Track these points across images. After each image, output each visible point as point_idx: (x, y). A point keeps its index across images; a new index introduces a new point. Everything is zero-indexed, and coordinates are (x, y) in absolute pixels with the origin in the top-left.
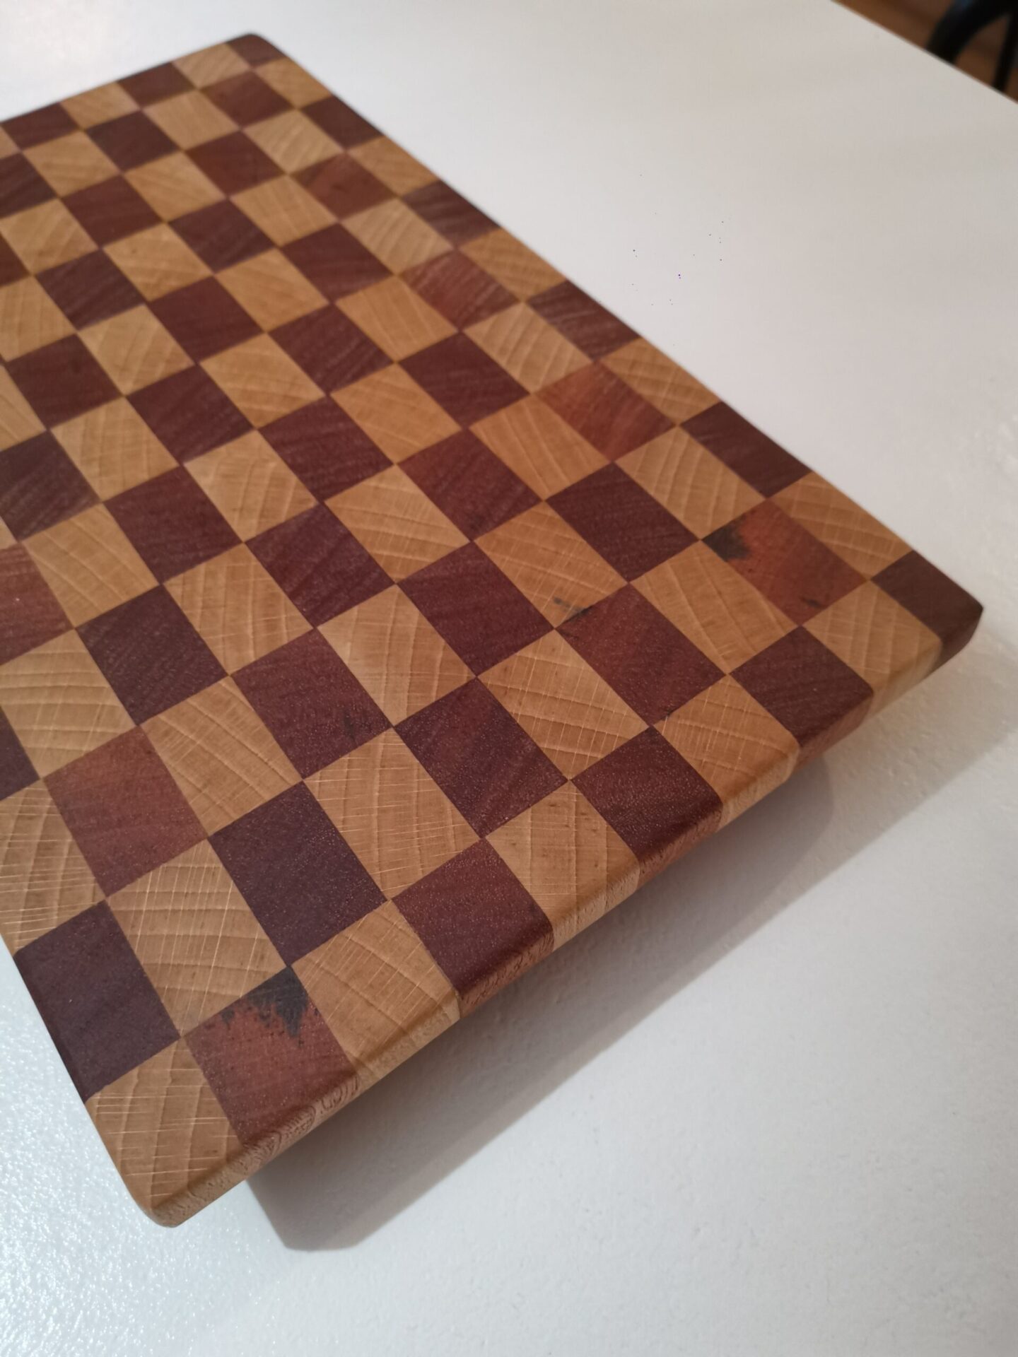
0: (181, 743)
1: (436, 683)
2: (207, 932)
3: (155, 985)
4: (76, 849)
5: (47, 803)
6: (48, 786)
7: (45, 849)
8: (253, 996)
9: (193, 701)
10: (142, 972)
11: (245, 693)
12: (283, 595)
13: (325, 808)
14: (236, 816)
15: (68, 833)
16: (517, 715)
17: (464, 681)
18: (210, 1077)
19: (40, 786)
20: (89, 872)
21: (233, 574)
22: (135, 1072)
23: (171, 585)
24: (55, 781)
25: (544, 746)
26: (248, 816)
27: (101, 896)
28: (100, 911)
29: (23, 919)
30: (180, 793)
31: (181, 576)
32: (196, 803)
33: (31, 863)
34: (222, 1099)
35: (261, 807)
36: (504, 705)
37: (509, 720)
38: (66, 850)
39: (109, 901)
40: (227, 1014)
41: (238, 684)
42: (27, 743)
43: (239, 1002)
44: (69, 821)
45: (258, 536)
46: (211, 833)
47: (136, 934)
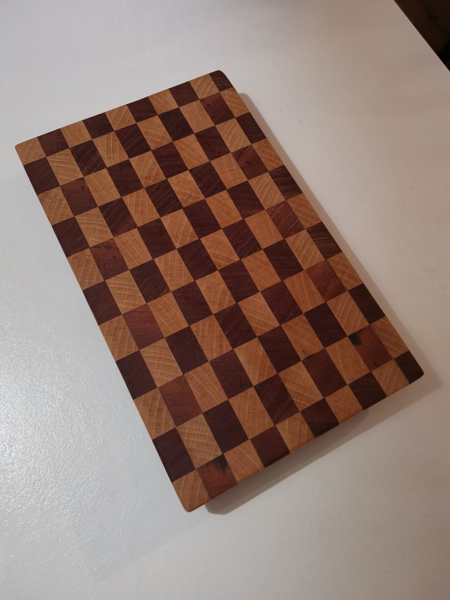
0: (195, 382)
1: (266, 374)
2: (203, 441)
3: (189, 454)
4: (168, 411)
5: (159, 396)
6: (160, 390)
7: (160, 410)
8: (213, 460)
9: (198, 369)
10: (186, 450)
11: (213, 369)
12: (224, 336)
13: (234, 409)
14: (210, 408)
15: (166, 406)
16: (288, 388)
17: (274, 374)
18: (203, 481)
19: (157, 390)
20: (172, 418)
21: (210, 326)
22: (184, 477)
23: (192, 327)
24: (161, 388)
25: (294, 399)
26: (214, 408)
27: (175, 427)
28: (175, 430)
29: (155, 430)
30: (195, 398)
31: (195, 324)
32: (200, 402)
33: (156, 414)
34: (206, 487)
35: (217, 406)
36: (285, 384)
37: (285, 389)
38: (165, 411)
39: (177, 428)
40: (207, 464)
41: (211, 365)
42: (153, 375)
43: (210, 462)
44: (166, 402)
45: (218, 313)
46: (204, 412)
47: (184, 438)
